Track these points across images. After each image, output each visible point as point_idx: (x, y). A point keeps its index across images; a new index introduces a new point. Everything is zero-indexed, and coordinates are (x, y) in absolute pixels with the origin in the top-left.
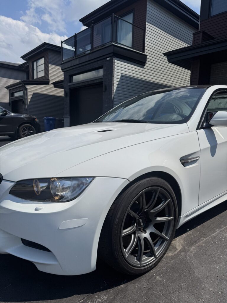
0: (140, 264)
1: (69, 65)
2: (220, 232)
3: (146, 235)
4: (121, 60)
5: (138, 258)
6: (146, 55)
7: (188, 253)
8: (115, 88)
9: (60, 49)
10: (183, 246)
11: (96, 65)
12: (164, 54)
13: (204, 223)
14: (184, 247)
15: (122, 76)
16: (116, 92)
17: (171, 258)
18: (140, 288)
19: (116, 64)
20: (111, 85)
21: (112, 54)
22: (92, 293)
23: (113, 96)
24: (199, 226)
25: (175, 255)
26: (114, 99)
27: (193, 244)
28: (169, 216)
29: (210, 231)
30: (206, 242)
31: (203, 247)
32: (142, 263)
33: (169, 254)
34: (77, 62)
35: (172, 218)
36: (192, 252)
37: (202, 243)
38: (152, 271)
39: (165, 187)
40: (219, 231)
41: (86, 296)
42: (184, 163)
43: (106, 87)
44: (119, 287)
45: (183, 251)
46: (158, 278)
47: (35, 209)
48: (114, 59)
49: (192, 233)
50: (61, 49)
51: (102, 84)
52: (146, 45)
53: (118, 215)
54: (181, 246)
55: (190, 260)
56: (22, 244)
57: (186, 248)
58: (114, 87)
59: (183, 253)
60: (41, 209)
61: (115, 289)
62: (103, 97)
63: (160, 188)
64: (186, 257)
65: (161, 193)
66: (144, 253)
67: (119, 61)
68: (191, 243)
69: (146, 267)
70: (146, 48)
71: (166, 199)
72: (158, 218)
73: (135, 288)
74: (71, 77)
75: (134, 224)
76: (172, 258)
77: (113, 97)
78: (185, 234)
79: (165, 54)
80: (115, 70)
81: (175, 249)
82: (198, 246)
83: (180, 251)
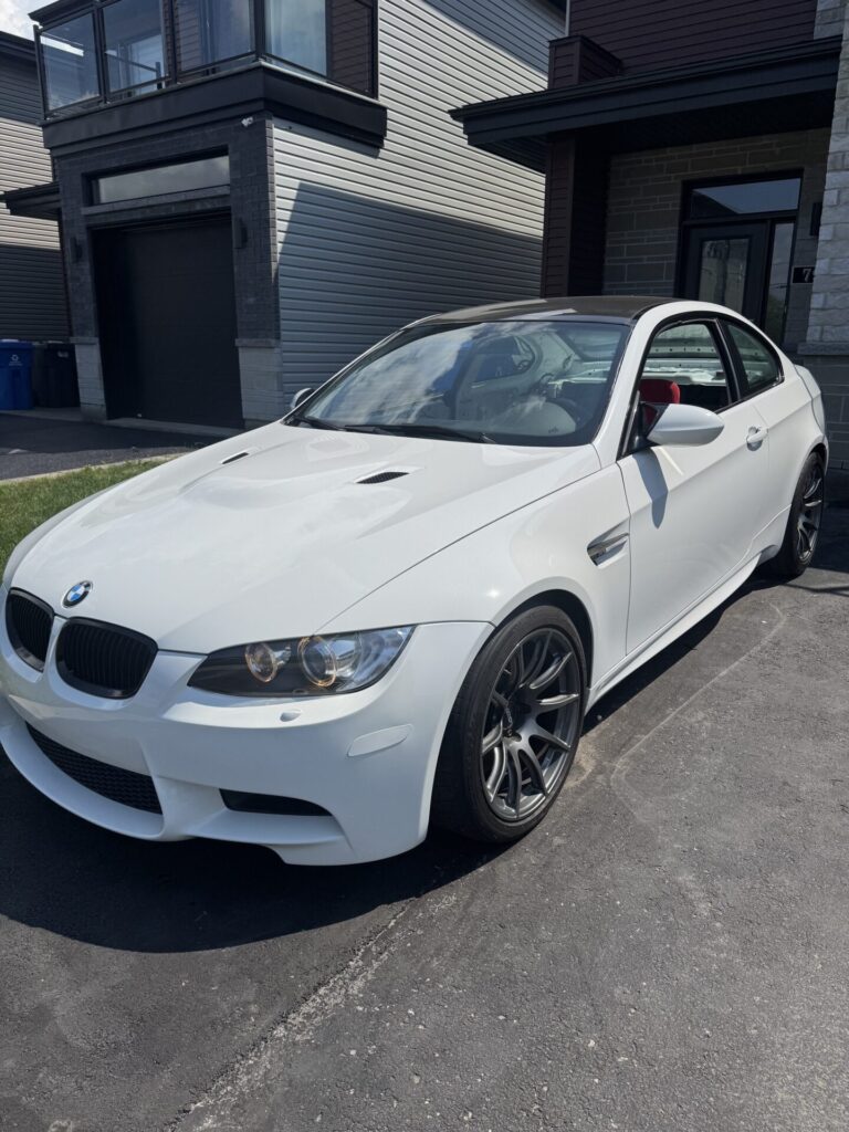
0: (517, 813)
1: (80, 130)
2: (679, 716)
3: (522, 743)
4: (295, 126)
5: (510, 801)
6: (384, 109)
7: (613, 776)
8: (281, 236)
9: (32, 52)
10: (597, 761)
11: (197, 141)
12: (450, 112)
13: (636, 697)
14: (599, 763)
15: (301, 189)
16: (283, 248)
17: (576, 792)
18: (522, 869)
19: (277, 144)
20: (266, 224)
21: (260, 105)
22: (418, 896)
23: (274, 266)
24: (625, 706)
25: (583, 783)
26: (280, 278)
27: (619, 752)
28: (568, 692)
29: (653, 715)
30: (649, 745)
31: (643, 756)
32: (521, 810)
33: (570, 784)
34: (115, 124)
35: (574, 696)
36: (620, 772)
37: (640, 747)
38: (539, 828)
39: (563, 626)
40: (674, 713)
41: (407, 904)
42: (597, 556)
43: (244, 232)
44: (474, 873)
45: (601, 773)
46: (557, 841)
47: (280, 715)
48: (268, 122)
49: (612, 724)
50: (36, 52)
51: (230, 215)
52: (381, 68)
53: (475, 710)
54: (593, 762)
55: (619, 790)
56: (226, 809)
57: (605, 763)
58: (274, 232)
59: (600, 778)
60: (297, 715)
61: (468, 877)
62: (236, 269)
63: (550, 630)
64: (609, 787)
65: (554, 641)
66: (524, 787)
67: (290, 130)
68: (614, 750)
69: (529, 819)
70: (381, 78)
71: (562, 653)
72: (545, 701)
73: (512, 869)
74: (91, 180)
75: (499, 722)
76: (578, 791)
77: (277, 270)
78: (594, 730)
79: (456, 114)
80: (278, 168)
81: (581, 770)
82: (632, 757)
83: (593, 772)
